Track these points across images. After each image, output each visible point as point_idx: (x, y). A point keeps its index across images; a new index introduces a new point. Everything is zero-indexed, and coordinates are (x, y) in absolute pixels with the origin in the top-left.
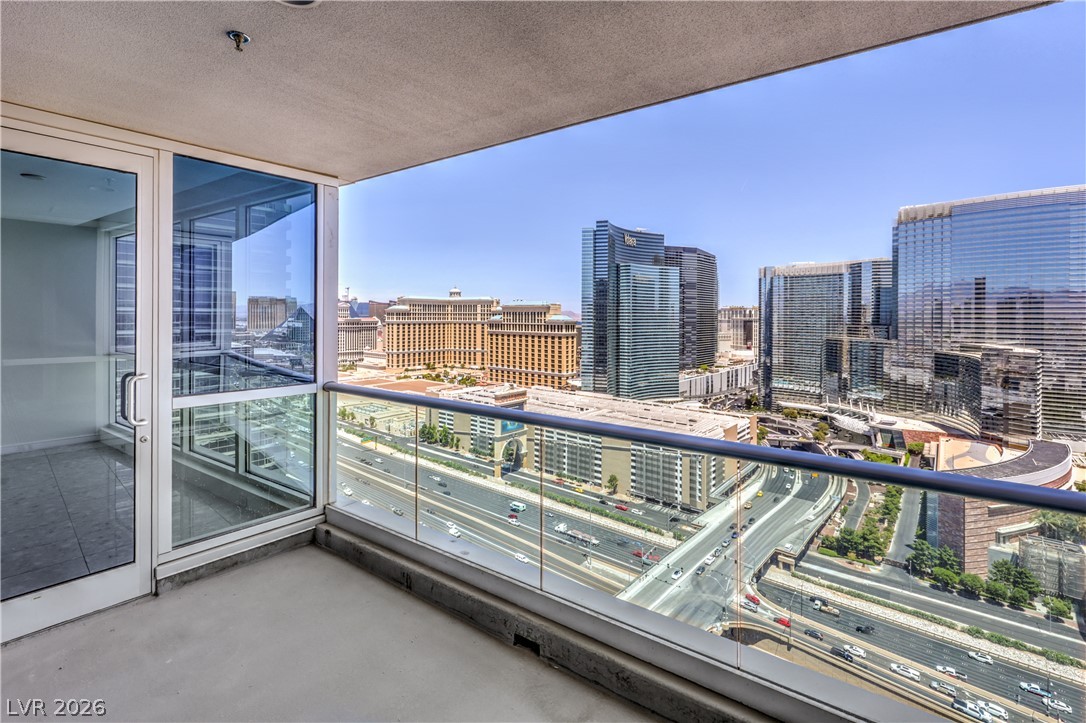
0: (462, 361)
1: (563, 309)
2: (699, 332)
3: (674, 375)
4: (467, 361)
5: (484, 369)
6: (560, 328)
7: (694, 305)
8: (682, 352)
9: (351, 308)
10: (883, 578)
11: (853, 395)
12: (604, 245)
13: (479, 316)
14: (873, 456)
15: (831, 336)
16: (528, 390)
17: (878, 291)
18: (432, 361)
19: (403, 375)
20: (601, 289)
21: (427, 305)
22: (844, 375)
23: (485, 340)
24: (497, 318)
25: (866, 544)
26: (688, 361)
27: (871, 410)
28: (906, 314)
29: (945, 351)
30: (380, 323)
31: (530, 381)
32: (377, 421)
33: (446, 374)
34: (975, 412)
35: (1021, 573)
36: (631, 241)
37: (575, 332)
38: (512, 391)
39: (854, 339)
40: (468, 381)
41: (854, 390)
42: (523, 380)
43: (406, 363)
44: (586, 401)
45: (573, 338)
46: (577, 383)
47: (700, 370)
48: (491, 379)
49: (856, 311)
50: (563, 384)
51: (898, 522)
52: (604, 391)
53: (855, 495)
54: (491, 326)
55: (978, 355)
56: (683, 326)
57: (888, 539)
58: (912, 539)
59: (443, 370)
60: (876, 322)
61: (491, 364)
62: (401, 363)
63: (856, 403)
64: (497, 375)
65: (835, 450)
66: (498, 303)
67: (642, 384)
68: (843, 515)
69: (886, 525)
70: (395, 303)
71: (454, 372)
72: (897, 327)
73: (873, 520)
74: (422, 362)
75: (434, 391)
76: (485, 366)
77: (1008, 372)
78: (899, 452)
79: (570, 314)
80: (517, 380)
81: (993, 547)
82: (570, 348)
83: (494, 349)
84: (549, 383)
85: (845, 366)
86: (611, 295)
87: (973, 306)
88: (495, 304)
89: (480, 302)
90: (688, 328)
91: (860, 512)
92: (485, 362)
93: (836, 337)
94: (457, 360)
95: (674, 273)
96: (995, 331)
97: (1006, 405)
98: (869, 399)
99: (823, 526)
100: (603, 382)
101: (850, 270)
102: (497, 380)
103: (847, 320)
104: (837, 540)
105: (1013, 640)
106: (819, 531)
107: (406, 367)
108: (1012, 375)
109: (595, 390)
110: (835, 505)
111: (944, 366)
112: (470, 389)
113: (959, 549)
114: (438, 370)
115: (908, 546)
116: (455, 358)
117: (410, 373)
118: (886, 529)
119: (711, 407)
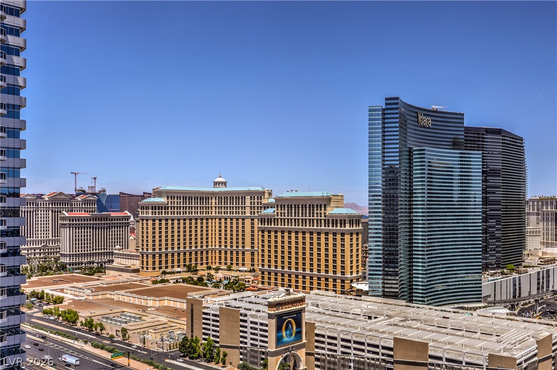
0: (229, 262)
1: (345, 202)
2: (505, 226)
3: (476, 276)
4: (234, 262)
5: (254, 270)
6: (343, 223)
7: (498, 195)
8: (485, 250)
9: (99, 201)
12: (394, 126)
13: (248, 210)
16: (307, 295)
18: (193, 262)
19: (159, 279)
20: (391, 177)
21: (187, 197)
23: (256, 237)
24: (270, 211)
26: (492, 260)
30: (132, 219)
31: (308, 285)
32: (130, 333)
33: (210, 277)
36: (426, 121)
37: (361, 227)
38: (288, 297)
40: (236, 285)
42: (300, 284)
43: (163, 265)
44: (375, 307)
45: (357, 234)
46: (364, 287)
47: (505, 271)
48: (263, 283)
50: (347, 287)
52: (395, 296)
54: (262, 221)
56: (485, 220)
59: (205, 273)
61: (263, 266)
62: (157, 265)
64: (269, 278)
66: (270, 194)
67: (440, 287)
70: (150, 195)
71: (220, 275)
74: (182, 263)
75: (196, 297)
76: (256, 267)
79: (353, 206)
80: (293, 283)
82: (354, 245)
83: (266, 248)
84: (331, 287)
86: (402, 184)
88: (266, 195)
89: (249, 193)
90: (492, 222)
92: (256, 263)
94: (223, 261)
95: (476, 159)
100: (394, 285)
102: (269, 284)
107: (163, 269)
109: (385, 295)
112: (238, 295)
114: (200, 273)
116: (220, 258)
117: (168, 277)
119: (519, 314)
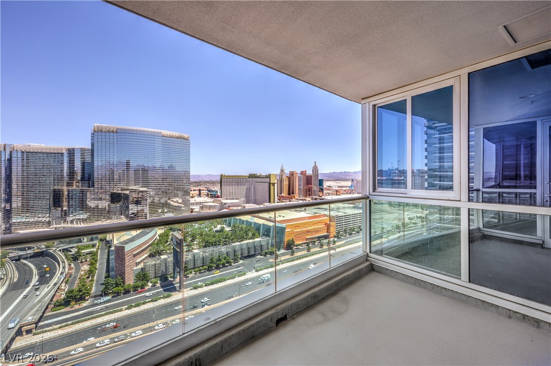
10: (90, 305)
11: (69, 219)
14: (82, 247)
15: (56, 187)
17: (83, 164)
22: (65, 208)
25: (81, 293)
27: (80, 224)
28: (98, 175)
29: (115, 191)
34: (127, 216)
35: (144, 275)
39: (70, 188)
41: (70, 215)
49: (72, 174)
51: (96, 275)
53: (73, 271)
55: (127, 192)
57: (91, 285)
58: (103, 280)
60: (83, 179)
63: (72, 222)
65: (60, 250)
68: (66, 283)
69: (90, 278)
72: (94, 181)
73: (84, 279)
77: (138, 198)
78: (96, 242)
81: (135, 268)
85: (65, 204)
87: (125, 172)
91: (76, 278)
93: (60, 188)
96: (133, 182)
97: (138, 211)
98: (79, 219)
99: (54, 295)
101: (67, 152)
103: (66, 178)
104: (64, 299)
105: (142, 302)
106: (51, 300)
108: (139, 199)
110: (61, 280)
111: (115, 198)
113: (122, 275)
115: (102, 284)
118: (91, 281)
